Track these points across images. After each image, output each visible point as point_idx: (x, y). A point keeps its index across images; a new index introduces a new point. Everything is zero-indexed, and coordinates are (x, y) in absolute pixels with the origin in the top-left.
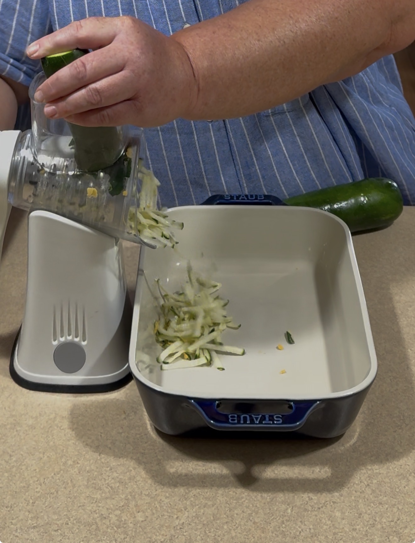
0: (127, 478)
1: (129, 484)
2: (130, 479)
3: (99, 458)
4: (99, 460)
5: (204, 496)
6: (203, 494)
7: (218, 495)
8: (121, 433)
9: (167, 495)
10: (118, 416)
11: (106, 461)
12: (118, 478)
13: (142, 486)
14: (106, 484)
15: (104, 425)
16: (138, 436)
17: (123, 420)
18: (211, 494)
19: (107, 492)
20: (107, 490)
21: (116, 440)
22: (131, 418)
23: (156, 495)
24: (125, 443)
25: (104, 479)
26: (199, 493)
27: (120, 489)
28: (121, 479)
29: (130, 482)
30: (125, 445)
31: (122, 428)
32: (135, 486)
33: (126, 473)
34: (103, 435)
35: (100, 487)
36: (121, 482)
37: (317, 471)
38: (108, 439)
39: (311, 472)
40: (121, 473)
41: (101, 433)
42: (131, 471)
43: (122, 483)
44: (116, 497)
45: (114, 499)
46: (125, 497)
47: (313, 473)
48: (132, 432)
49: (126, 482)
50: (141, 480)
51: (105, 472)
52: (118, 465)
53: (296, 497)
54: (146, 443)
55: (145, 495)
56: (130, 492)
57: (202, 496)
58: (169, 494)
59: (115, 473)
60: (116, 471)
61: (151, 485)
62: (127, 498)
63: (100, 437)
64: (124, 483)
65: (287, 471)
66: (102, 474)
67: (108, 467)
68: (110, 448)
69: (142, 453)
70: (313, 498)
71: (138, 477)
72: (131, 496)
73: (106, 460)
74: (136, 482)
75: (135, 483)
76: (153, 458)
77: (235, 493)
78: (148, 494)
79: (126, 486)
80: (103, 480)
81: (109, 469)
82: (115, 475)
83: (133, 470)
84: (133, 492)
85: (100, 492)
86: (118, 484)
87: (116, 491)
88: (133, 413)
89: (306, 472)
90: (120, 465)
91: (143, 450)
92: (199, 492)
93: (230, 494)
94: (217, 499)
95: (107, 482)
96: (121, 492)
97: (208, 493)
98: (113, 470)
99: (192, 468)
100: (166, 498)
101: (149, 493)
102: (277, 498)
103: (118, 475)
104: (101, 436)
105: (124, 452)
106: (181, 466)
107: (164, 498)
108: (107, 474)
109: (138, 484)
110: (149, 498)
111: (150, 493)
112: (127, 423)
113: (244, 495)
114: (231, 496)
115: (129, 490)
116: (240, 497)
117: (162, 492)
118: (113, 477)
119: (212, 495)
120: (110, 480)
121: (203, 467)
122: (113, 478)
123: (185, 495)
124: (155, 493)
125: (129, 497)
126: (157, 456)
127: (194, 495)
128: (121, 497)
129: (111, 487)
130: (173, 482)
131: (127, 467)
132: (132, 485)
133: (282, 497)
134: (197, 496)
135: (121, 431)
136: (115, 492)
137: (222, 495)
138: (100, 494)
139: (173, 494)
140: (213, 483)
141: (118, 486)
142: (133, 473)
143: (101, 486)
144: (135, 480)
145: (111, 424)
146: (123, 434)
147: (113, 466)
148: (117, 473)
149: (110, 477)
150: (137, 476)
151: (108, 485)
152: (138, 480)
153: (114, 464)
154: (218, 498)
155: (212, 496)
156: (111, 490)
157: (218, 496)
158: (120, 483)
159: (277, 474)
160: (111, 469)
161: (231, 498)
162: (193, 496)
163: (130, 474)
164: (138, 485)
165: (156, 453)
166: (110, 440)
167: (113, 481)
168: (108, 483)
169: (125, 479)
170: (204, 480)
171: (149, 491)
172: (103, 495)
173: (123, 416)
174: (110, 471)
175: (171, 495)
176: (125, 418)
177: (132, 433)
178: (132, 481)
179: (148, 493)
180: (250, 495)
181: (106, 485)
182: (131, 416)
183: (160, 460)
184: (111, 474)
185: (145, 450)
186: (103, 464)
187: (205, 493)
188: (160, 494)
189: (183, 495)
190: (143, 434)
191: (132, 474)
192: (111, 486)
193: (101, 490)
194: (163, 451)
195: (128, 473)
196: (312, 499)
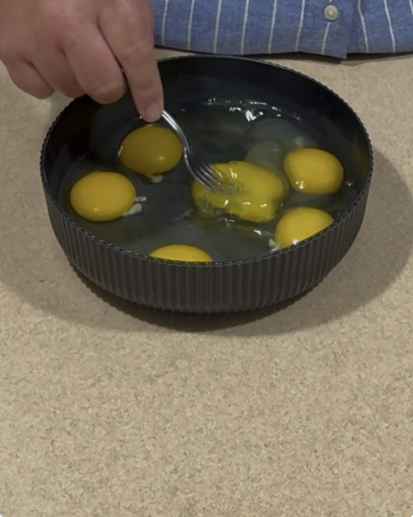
0: (95, 481)
1: (100, 491)
2: (100, 482)
3: (51, 449)
4: (51, 451)
5: (219, 509)
6: (218, 506)
7: (242, 508)
8: (86, 409)
9: (160, 508)
10: (82, 382)
11: (62, 454)
12: (81, 481)
13: (120, 493)
14: (61, 491)
15: (59, 396)
16: (114, 413)
17: (90, 388)
18: (231, 506)
19: (64, 503)
20: (64, 500)
21: (79, 420)
22: (103, 384)
23: (142, 508)
24: (93, 425)
25: (60, 482)
26: (211, 505)
27: (84, 499)
28: (87, 482)
29: (100, 488)
30: (94, 428)
31: (89, 400)
32: (109, 494)
33: (95, 472)
34: (58, 412)
35: (52, 495)
36: (86, 487)
37: (402, 470)
38: (66, 418)
39: (393, 470)
40: (86, 473)
41: (55, 408)
42: (103, 469)
43: (88, 488)
44: (79, 512)
45: (74, 514)
46: (93, 511)
47: (395, 472)
48: (105, 406)
49: (93, 488)
50: (119, 483)
51: (60, 471)
52: (82, 459)
53: (368, 511)
54: (127, 424)
55: (125, 507)
56: (101, 503)
57: (217, 510)
58: (163, 507)
59: (77, 472)
60: (78, 470)
61: (134, 491)
62: (96, 513)
63: (53, 415)
64: (91, 488)
65: (353, 469)
66: (56, 474)
67: (64, 464)
68: (69, 433)
69: (121, 441)
70: (395, 513)
71: (114, 479)
72: (102, 509)
73: (62, 451)
74: (110, 487)
75: (108, 488)
76: (138, 448)
77: (269, 505)
78: (129, 507)
79: (95, 494)
80: (57, 483)
81: (66, 466)
82: (77, 475)
83: (106, 468)
84: (106, 503)
85: (53, 503)
86: (81, 491)
87: (77, 501)
88: (107, 376)
89: (385, 471)
90: (86, 459)
91: (122, 435)
92: (212, 503)
93: (261, 507)
94: (241, 514)
95: (64, 487)
96: (86, 503)
97: (226, 506)
98: (73, 468)
99: (201, 464)
100: (158, 513)
101: (131, 505)
102: (337, 512)
103: (81, 476)
104: (55, 412)
105: (92, 439)
106: (182, 461)
107: (156, 513)
108: (64, 473)
109: (113, 490)
110: (132, 513)
111: (133, 505)
112: (96, 392)
113: (284, 509)
114: (264, 510)
115: (100, 499)
116: (278, 511)
117: (151, 503)
118: (73, 479)
119: (233, 507)
120: (68, 484)
121: (219, 463)
122: (73, 482)
123: (189, 509)
124: (141, 505)
125: (99, 511)
126: (144, 446)
127: (204, 509)
128: (86, 512)
129: (71, 496)
130: (169, 487)
131: (96, 462)
132: (103, 492)
133: (345, 511)
134: (208, 511)
135: (87, 406)
136: (76, 503)
137: (249, 507)
138: (52, 505)
139: (169, 507)
140: (234, 488)
141: (82, 494)
142: (106, 473)
143: (55, 494)
144: (109, 484)
145: (72, 394)
146: (90, 410)
147: (74, 460)
148: (80, 473)
149: (68, 480)
150: (112, 478)
151: (66, 493)
152: (114, 483)
153: (75, 458)
154: (242, 512)
155: (233, 510)
156: (70, 501)
157: (242, 510)
158: (84, 488)
159: (337, 474)
160: (70, 467)
161: (263, 512)
162: (202, 511)
163: (100, 475)
164: (113, 492)
165: (143, 441)
166: (69, 419)
167: (73, 485)
168: (65, 489)
169: (93, 483)
170: (220, 485)
171: (132, 502)
172: (58, 508)
173: (91, 381)
174: (69, 470)
175: (167, 508)
176: (93, 385)
177: (106, 409)
178: (103, 485)
179: (129, 505)
180: (294, 508)
181: (63, 493)
182: (104, 381)
183: (149, 452)
184: (70, 474)
185: (125, 436)
186: (57, 457)
187: (220, 505)
188: (149, 507)
189: (185, 507)
190: (122, 410)
191: (103, 475)
192: (69, 493)
193: (53, 500)
194: (154, 438)
195: (97, 474)
196: (393, 514)
